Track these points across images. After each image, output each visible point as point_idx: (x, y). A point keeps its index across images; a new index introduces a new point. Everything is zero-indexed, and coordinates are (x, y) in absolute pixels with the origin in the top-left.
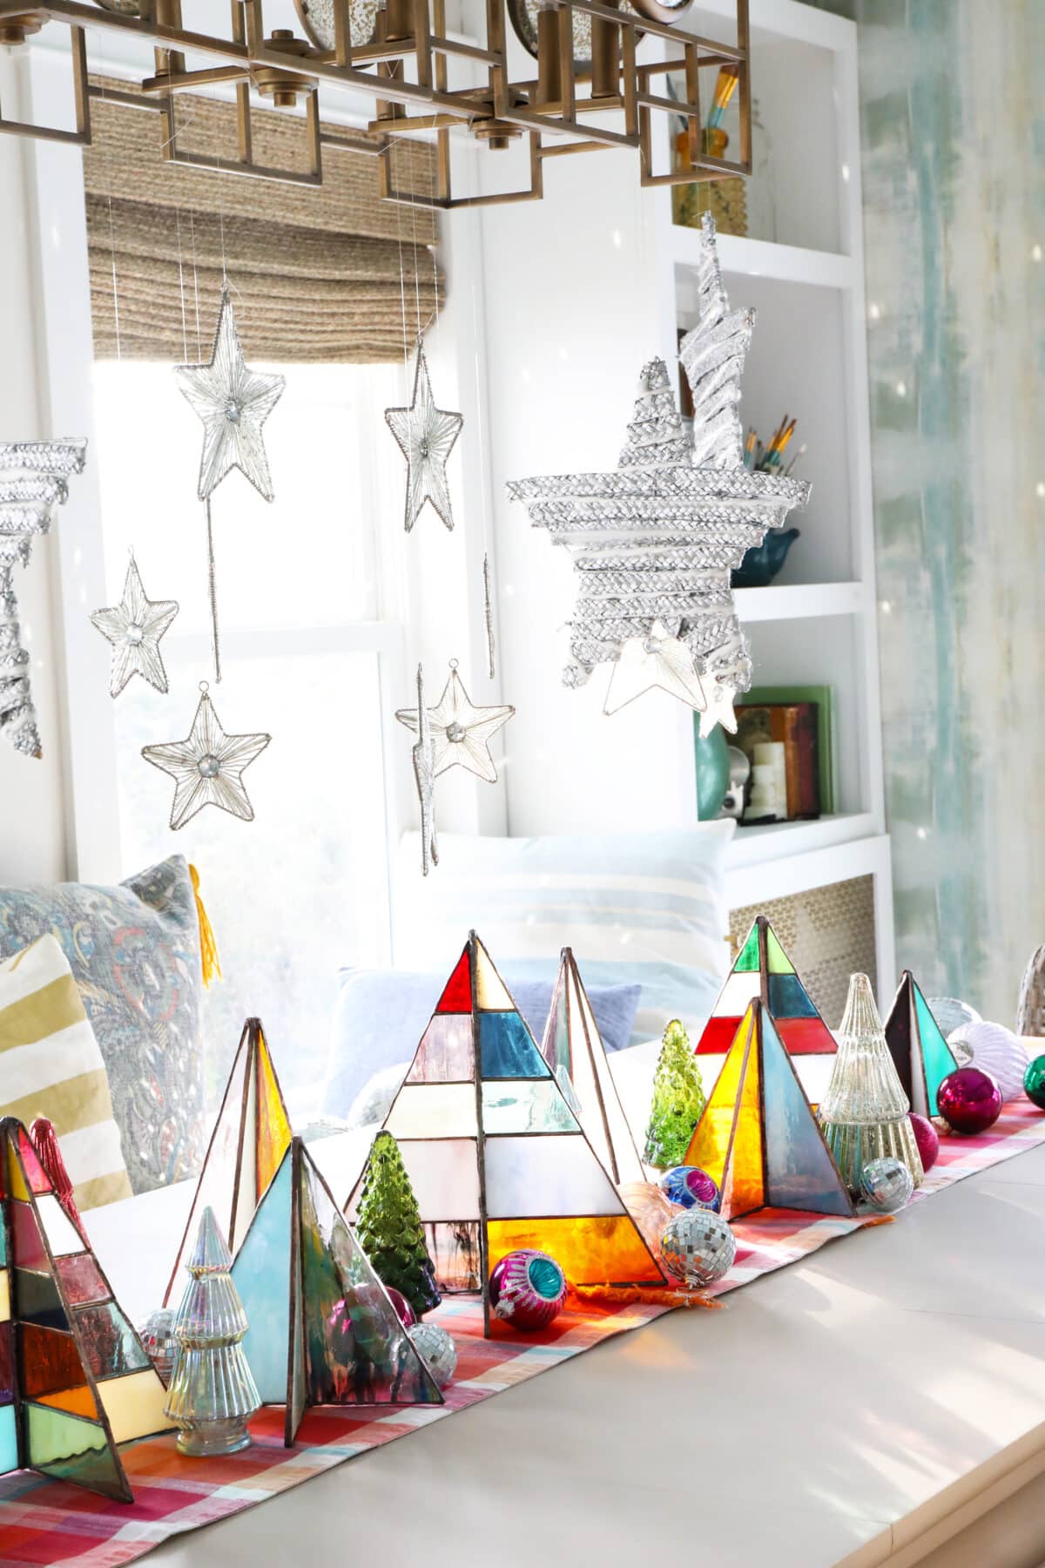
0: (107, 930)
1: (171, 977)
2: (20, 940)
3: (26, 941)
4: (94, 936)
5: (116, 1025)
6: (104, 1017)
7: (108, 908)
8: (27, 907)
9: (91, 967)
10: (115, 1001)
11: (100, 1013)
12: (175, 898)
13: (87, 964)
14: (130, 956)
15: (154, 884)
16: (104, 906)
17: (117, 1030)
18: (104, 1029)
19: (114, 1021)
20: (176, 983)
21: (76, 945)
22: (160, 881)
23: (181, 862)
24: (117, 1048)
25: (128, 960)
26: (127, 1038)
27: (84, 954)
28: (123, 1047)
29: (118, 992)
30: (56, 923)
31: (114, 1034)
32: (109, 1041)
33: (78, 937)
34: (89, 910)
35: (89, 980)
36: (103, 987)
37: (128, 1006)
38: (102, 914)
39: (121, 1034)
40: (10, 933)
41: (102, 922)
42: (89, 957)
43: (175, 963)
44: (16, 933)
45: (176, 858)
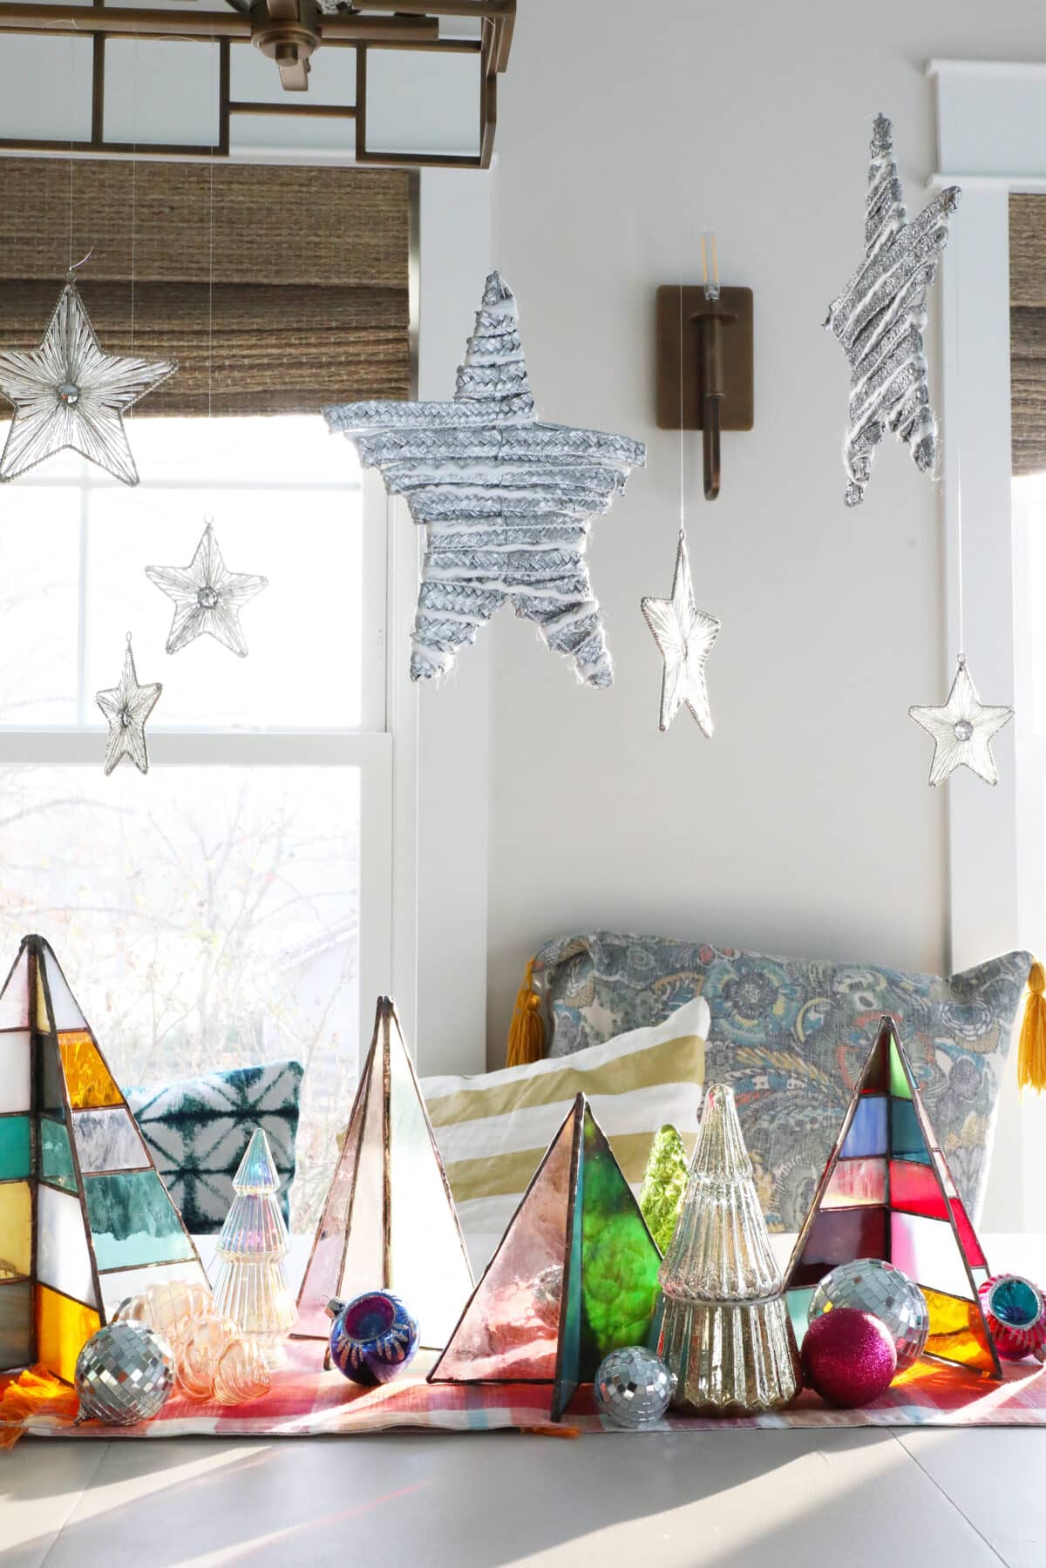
0: (852, 1009)
1: (920, 1068)
2: (729, 1004)
3: (736, 1005)
4: (829, 1014)
5: (815, 1104)
6: (802, 1093)
7: (874, 990)
8: (761, 976)
9: (807, 1042)
10: (825, 1079)
11: (796, 1088)
12: (985, 993)
13: (803, 1039)
14: (868, 1039)
15: (977, 978)
16: (871, 987)
17: (814, 1108)
18: (796, 1105)
19: (815, 1099)
20: (927, 1074)
21: (799, 1019)
22: (983, 974)
23: (1019, 960)
24: (809, 1126)
25: (863, 1042)
26: (826, 1118)
27: (803, 1029)
28: (816, 1126)
29: (833, 1071)
30: (785, 995)
31: (808, 1111)
32: (800, 1117)
33: (807, 1011)
34: (843, 988)
35: (798, 1055)
36: (815, 1064)
37: (841, 1088)
38: (856, 996)
39: (819, 1114)
40: (720, 997)
41: (851, 1003)
42: (808, 1033)
43: (934, 1055)
44: (727, 998)
45: (1015, 954)
